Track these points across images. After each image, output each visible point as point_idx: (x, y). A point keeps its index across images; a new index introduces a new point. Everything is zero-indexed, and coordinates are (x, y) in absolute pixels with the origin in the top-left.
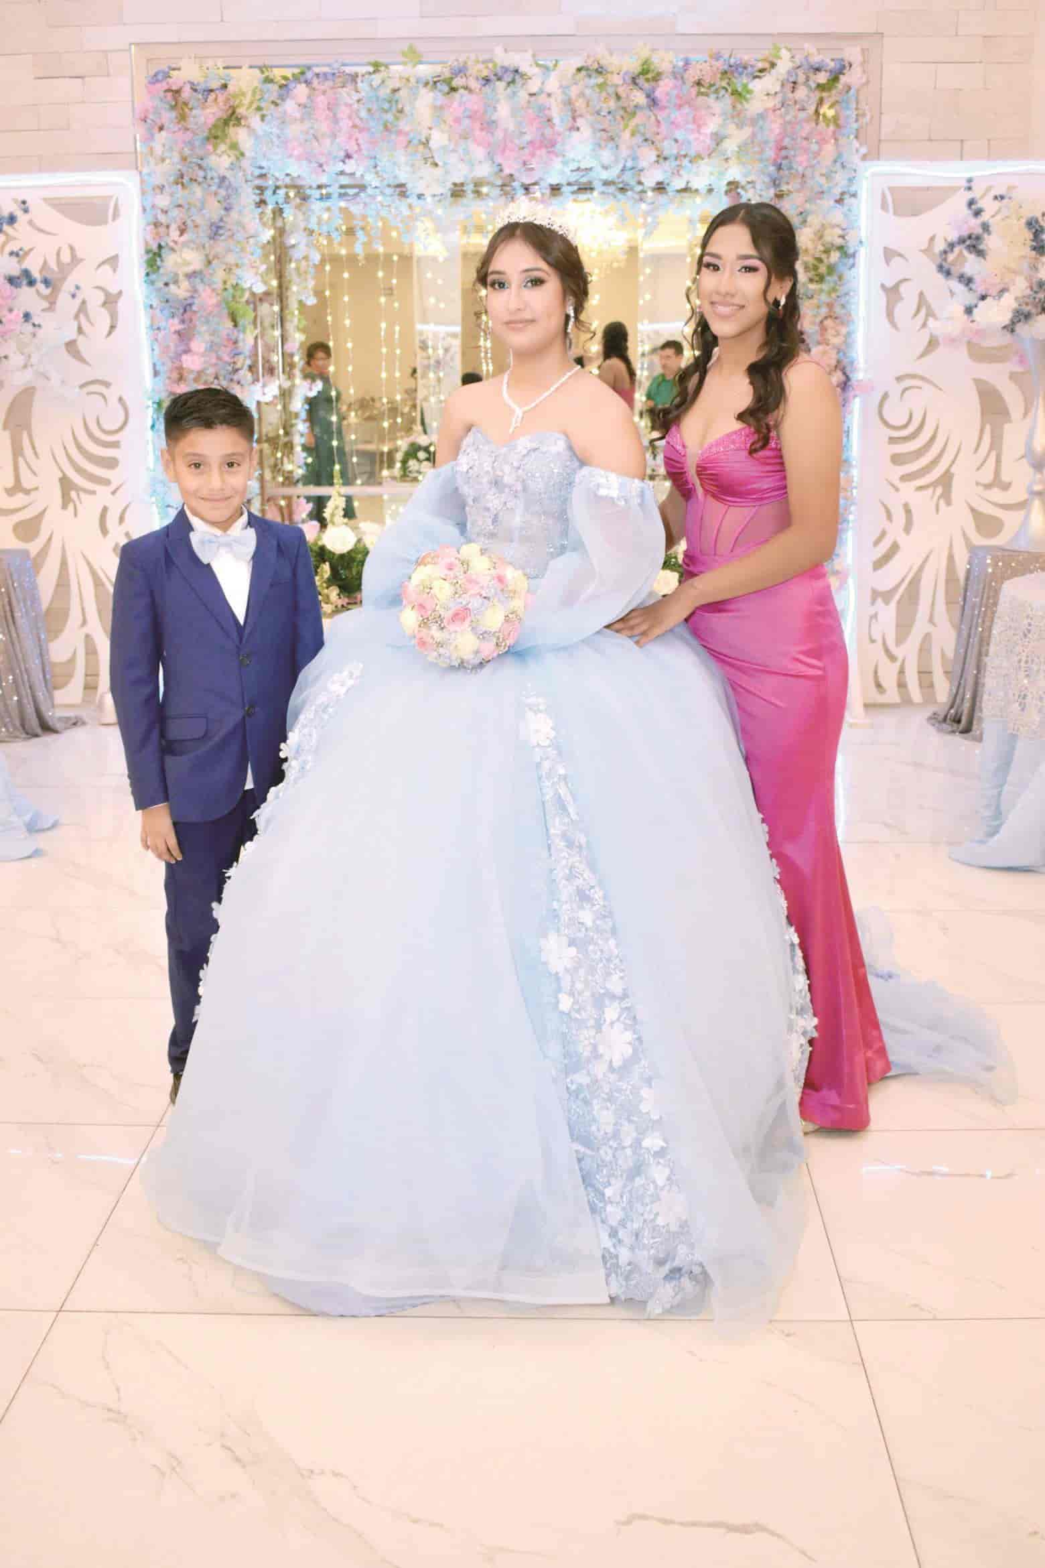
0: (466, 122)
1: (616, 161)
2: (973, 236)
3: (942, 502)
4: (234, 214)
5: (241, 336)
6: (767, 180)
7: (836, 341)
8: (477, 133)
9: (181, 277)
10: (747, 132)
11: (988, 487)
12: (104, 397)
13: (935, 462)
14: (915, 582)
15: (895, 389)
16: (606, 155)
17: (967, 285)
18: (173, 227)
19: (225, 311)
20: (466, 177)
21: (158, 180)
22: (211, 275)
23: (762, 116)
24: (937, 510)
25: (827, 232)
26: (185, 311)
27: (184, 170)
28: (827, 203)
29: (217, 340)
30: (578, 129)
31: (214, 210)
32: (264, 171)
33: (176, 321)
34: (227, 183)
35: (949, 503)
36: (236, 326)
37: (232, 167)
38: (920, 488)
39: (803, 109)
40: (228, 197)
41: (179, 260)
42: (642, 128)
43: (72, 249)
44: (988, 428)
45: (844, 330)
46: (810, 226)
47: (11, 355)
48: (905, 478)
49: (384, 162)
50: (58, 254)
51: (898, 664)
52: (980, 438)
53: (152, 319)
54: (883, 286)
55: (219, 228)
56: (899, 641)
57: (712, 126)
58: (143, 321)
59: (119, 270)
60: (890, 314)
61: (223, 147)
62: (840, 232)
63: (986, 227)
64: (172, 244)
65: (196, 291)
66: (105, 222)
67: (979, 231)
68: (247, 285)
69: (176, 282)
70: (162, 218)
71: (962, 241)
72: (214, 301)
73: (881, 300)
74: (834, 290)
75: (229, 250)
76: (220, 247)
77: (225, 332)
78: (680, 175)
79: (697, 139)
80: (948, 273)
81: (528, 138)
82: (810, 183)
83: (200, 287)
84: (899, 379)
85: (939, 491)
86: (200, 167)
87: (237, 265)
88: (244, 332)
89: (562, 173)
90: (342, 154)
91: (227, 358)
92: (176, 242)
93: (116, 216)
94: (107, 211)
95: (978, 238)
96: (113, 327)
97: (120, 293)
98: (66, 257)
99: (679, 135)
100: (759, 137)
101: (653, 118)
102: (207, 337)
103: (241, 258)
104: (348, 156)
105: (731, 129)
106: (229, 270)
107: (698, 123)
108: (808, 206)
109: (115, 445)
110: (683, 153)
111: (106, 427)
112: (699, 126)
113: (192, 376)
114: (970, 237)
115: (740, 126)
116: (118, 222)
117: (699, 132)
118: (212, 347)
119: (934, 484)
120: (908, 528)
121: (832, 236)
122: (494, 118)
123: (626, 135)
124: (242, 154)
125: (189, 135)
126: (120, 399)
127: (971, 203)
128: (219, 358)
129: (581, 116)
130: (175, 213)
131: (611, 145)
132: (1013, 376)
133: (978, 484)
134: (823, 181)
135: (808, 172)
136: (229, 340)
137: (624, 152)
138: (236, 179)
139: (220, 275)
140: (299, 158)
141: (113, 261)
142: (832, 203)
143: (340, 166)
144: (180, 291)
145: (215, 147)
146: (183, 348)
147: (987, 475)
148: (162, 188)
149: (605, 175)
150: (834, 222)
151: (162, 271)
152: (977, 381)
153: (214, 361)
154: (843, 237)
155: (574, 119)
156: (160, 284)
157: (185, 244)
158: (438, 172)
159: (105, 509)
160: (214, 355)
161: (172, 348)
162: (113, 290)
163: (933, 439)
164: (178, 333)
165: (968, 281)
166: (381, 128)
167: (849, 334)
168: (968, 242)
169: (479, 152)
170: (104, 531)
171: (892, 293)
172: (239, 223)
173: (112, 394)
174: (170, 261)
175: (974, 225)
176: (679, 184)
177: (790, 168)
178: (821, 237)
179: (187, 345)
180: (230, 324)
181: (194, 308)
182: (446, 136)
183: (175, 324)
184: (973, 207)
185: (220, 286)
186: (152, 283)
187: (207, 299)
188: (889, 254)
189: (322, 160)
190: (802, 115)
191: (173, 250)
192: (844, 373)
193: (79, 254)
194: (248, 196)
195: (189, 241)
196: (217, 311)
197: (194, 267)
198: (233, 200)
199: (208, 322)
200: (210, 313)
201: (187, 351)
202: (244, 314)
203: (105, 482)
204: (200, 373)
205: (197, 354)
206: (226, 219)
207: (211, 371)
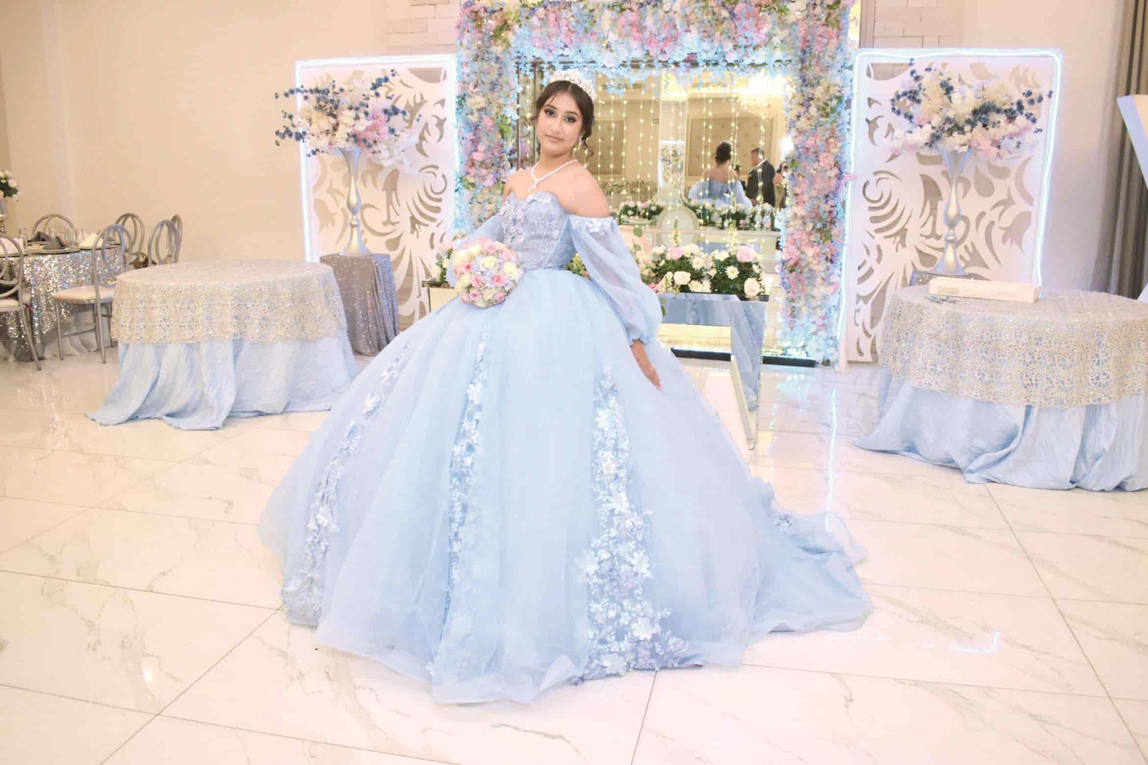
0: (628, 28)
1: (712, 49)
2: (913, 92)
3: (900, 246)
4: (504, 78)
5: (505, 143)
6: (797, 59)
7: (834, 151)
8: (635, 34)
9: (475, 111)
10: (786, 32)
11: (927, 237)
12: (435, 175)
13: (895, 223)
14: (883, 291)
15: (873, 179)
16: (706, 46)
18: (472, 84)
19: (497, 129)
20: (627, 58)
21: (464, 59)
22: (491, 110)
23: (795, 23)
24: (897, 250)
25: (832, 88)
26: (476, 129)
27: (479, 54)
28: (832, 72)
29: (492, 145)
30: (690, 31)
31: (494, 76)
32: (519, 55)
33: (471, 134)
34: (500, 61)
35: (904, 246)
36: (503, 137)
37: (503, 53)
38: (886, 237)
39: (819, 19)
40: (501, 68)
41: (474, 102)
42: (726, 31)
43: (422, 95)
44: (928, 203)
45: (840, 144)
46: (822, 85)
47: (382, 151)
48: (878, 231)
49: (583, 49)
50: (414, 98)
51: (872, 338)
52: (924, 209)
53: (460, 132)
54: (867, 120)
55: (495, 84)
56: (872, 326)
57: (766, 29)
58: (456, 133)
59: (445, 107)
60: (871, 135)
61: (500, 42)
62: (839, 89)
63: (921, 87)
64: (470, 93)
65: (482, 118)
66: (438, 81)
67: (917, 88)
68: (509, 116)
69: (472, 114)
70: (467, 79)
71: (905, 94)
72: (491, 123)
73: (866, 127)
74: (835, 121)
75: (500, 97)
76: (496, 95)
77: (496, 141)
78: (748, 57)
79: (757, 37)
80: (899, 113)
81: (663, 36)
82: (822, 61)
83: (484, 116)
84: (876, 173)
85: (898, 238)
86: (488, 52)
87: (505, 105)
88: (507, 141)
89: (680, 55)
90: (562, 45)
91: (497, 155)
92: (472, 92)
93: (445, 77)
94: (440, 75)
95: (916, 93)
96: (441, 137)
97: (445, 119)
98: (418, 100)
99: (747, 34)
100: (793, 34)
101: (733, 24)
102: (487, 143)
103: (507, 101)
104: (566, 46)
105: (777, 30)
106: (500, 107)
107: (758, 27)
108: (821, 74)
109: (440, 200)
110: (749, 44)
111: (436, 191)
112: (759, 29)
113: (478, 164)
114: (910, 92)
115: (782, 29)
116: (446, 80)
117: (758, 32)
118: (489, 148)
119: (894, 235)
120: (879, 260)
121: (834, 91)
122: (645, 25)
123: (718, 34)
124: (509, 45)
125: (480, 35)
126: (443, 176)
127: (912, 73)
128: (493, 154)
129: (693, 24)
130: (472, 76)
131: (708, 40)
132: (944, 173)
133: (921, 235)
134: (829, 59)
135: (821, 54)
136: (498, 145)
137: (716, 44)
138: (505, 58)
139: (495, 110)
140: (539, 48)
141: (442, 102)
142: (835, 72)
143: (561, 52)
144: (474, 118)
145: (495, 41)
146: (473, 149)
147: (927, 230)
148: (467, 64)
149: (705, 56)
150: (835, 82)
151: (464, 107)
152: (922, 176)
153: (490, 156)
154: (840, 91)
155: (688, 25)
156: (464, 114)
157: (477, 93)
158: (614, 54)
159: (433, 234)
160: (490, 153)
161: (469, 149)
162: (442, 118)
163: (895, 209)
164: (472, 140)
165: (910, 118)
166: (583, 30)
167: (842, 147)
168: (909, 95)
169: (635, 44)
170: (432, 247)
171: (872, 124)
172: (508, 83)
173: (439, 173)
174: (469, 101)
175: (915, 86)
176: (747, 61)
177: (811, 53)
178: (828, 91)
179: (476, 147)
180: (500, 137)
181: (480, 127)
182: (617, 35)
183: (470, 136)
184: (914, 75)
185: (494, 116)
186: (460, 113)
187: (487, 122)
188: (870, 101)
189: (552, 48)
190: (819, 23)
191: (471, 96)
192: (840, 169)
193: (425, 98)
194: (512, 68)
195: (480, 91)
196: (492, 129)
197: (483, 105)
198: (504, 70)
199: (488, 135)
200: (489, 130)
201: (476, 151)
202: (507, 132)
203: (433, 220)
204: (482, 162)
205: (481, 152)
206: (499, 80)
207: (488, 161)
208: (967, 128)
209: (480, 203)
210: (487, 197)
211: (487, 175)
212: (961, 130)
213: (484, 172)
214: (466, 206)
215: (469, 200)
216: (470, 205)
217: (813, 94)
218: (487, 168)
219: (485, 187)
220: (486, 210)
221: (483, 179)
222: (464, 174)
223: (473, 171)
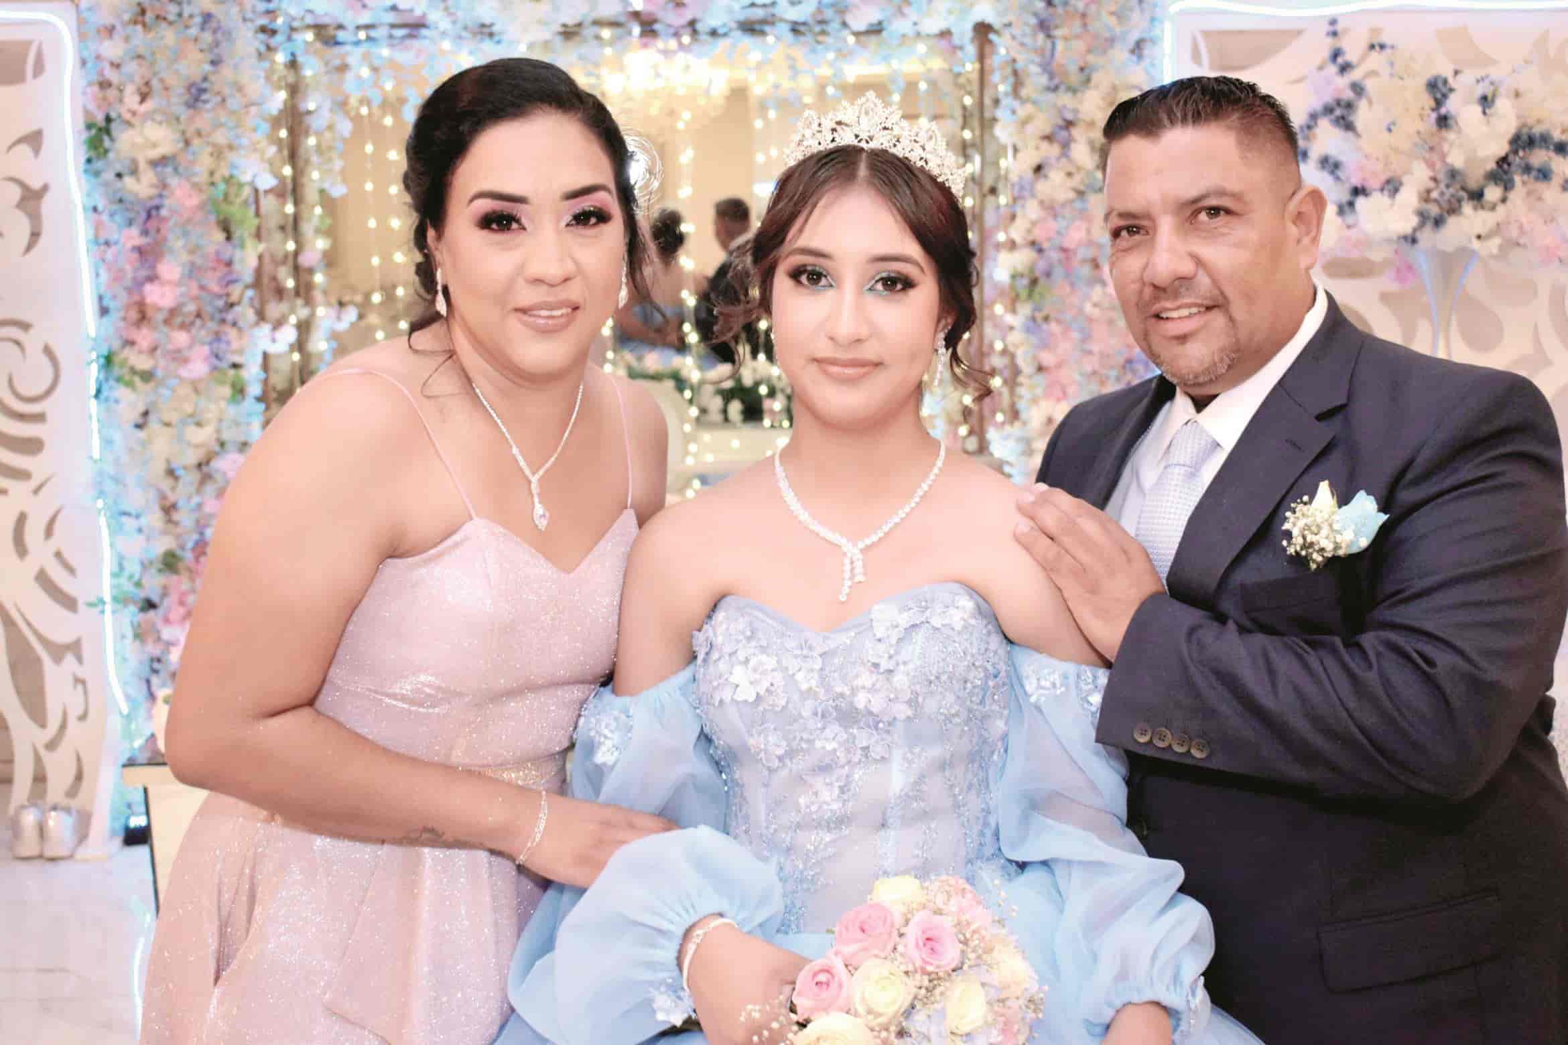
2: (1343, 103)
4: (226, 72)
5: (238, 254)
6: (1033, 21)
9: (142, 165)
12: (20, 346)
17: (1332, 173)
18: (130, 89)
19: (213, 218)
20: (581, 16)
21: (103, 19)
22: (193, 163)
26: (149, 216)
28: (1120, 54)
29: (199, 261)
31: (193, 65)
32: (271, 6)
33: (135, 231)
34: (214, 24)
36: (229, 238)
40: (217, 44)
41: (139, 140)
46: (1097, 87)
53: (98, 227)
55: (204, 91)
58: (82, 230)
59: (46, 153)
63: (1357, 88)
64: (128, 116)
65: (165, 187)
66: (21, 80)
67: (1348, 95)
68: (246, 178)
69: (134, 172)
70: (111, 75)
71: (1328, 110)
72: (195, 201)
75: (218, 125)
76: (204, 119)
77: (212, 248)
78: (902, 14)
82: (1094, 26)
83: (173, 181)
87: (230, 147)
88: (242, 246)
89: (727, 12)
91: (215, 287)
92: (134, 113)
93: (39, 69)
94: (24, 62)
95: (1349, 106)
96: (35, 235)
97: (45, 188)
102: (185, 257)
103: (238, 137)
106: (218, 153)
108: (1091, 58)
109: (40, 418)
111: (25, 391)
113: (160, 317)
114: (1336, 105)
116: (43, 78)
118: (193, 271)
126: (48, 351)
127: (1336, 55)
128: (202, 288)
130: (132, 67)
132: (1385, 297)
134: (1112, 21)
135: (1091, 10)
136: (219, 261)
138: (228, 16)
139: (204, 162)
141: (34, 140)
142: (1126, 55)
144: (141, 187)
146: (144, 273)
148: (110, 31)
150: (1130, 80)
151: (111, 155)
153: (195, 291)
156: (109, 176)
157: (148, 116)
158: (541, 8)
159: (22, 519)
160: (194, 285)
161: (129, 275)
162: (36, 185)
164: (140, 250)
165: (1333, 167)
168: (1338, 112)
170: (21, 548)
172: (237, 86)
173: (33, 341)
174: (125, 141)
175: (1340, 85)
176: (903, 27)
179: (153, 267)
180: (220, 236)
181: (164, 212)
183: (133, 237)
184: (1340, 60)
185: (204, 179)
186: (97, 174)
187: (182, 197)
191: (129, 124)
194: (247, 41)
195: (154, 111)
196: (199, 216)
197: (164, 150)
198: (224, 48)
199: (186, 234)
200: (189, 221)
201: (152, 278)
202: (242, 222)
203: (23, 475)
204: (173, 312)
205: (170, 282)
206: (213, 78)
207: (191, 308)
208: (1493, 193)
209: (168, 425)
210: (189, 409)
211: (190, 347)
212: (1477, 196)
213: (181, 338)
214: (122, 436)
215: (135, 416)
216: (141, 434)
217: (1076, 111)
218: (184, 326)
219: (181, 379)
220: (189, 444)
221: (179, 357)
222: (116, 344)
223: (145, 337)
